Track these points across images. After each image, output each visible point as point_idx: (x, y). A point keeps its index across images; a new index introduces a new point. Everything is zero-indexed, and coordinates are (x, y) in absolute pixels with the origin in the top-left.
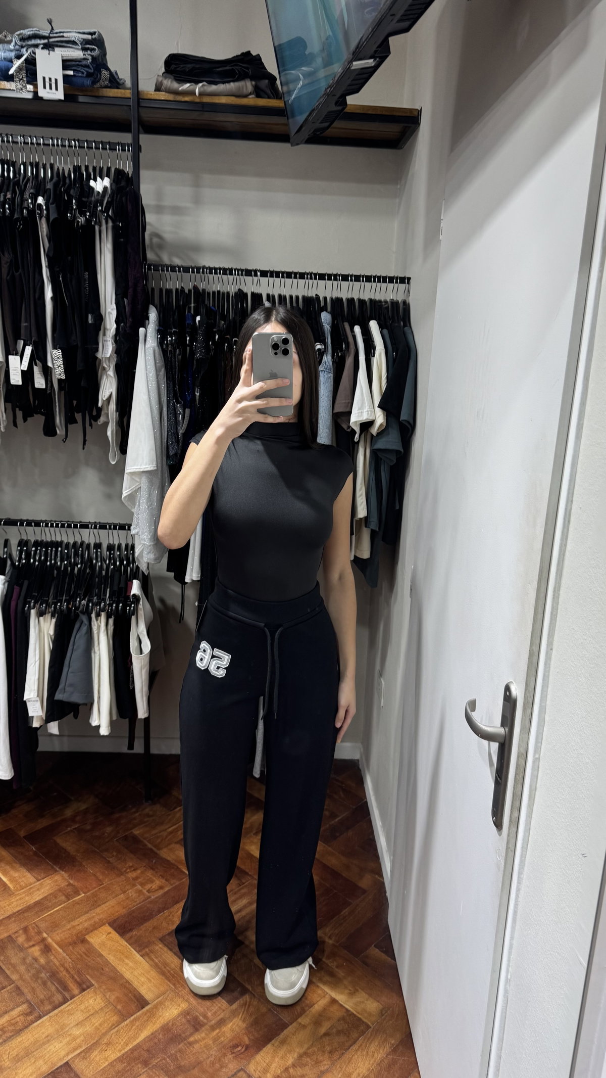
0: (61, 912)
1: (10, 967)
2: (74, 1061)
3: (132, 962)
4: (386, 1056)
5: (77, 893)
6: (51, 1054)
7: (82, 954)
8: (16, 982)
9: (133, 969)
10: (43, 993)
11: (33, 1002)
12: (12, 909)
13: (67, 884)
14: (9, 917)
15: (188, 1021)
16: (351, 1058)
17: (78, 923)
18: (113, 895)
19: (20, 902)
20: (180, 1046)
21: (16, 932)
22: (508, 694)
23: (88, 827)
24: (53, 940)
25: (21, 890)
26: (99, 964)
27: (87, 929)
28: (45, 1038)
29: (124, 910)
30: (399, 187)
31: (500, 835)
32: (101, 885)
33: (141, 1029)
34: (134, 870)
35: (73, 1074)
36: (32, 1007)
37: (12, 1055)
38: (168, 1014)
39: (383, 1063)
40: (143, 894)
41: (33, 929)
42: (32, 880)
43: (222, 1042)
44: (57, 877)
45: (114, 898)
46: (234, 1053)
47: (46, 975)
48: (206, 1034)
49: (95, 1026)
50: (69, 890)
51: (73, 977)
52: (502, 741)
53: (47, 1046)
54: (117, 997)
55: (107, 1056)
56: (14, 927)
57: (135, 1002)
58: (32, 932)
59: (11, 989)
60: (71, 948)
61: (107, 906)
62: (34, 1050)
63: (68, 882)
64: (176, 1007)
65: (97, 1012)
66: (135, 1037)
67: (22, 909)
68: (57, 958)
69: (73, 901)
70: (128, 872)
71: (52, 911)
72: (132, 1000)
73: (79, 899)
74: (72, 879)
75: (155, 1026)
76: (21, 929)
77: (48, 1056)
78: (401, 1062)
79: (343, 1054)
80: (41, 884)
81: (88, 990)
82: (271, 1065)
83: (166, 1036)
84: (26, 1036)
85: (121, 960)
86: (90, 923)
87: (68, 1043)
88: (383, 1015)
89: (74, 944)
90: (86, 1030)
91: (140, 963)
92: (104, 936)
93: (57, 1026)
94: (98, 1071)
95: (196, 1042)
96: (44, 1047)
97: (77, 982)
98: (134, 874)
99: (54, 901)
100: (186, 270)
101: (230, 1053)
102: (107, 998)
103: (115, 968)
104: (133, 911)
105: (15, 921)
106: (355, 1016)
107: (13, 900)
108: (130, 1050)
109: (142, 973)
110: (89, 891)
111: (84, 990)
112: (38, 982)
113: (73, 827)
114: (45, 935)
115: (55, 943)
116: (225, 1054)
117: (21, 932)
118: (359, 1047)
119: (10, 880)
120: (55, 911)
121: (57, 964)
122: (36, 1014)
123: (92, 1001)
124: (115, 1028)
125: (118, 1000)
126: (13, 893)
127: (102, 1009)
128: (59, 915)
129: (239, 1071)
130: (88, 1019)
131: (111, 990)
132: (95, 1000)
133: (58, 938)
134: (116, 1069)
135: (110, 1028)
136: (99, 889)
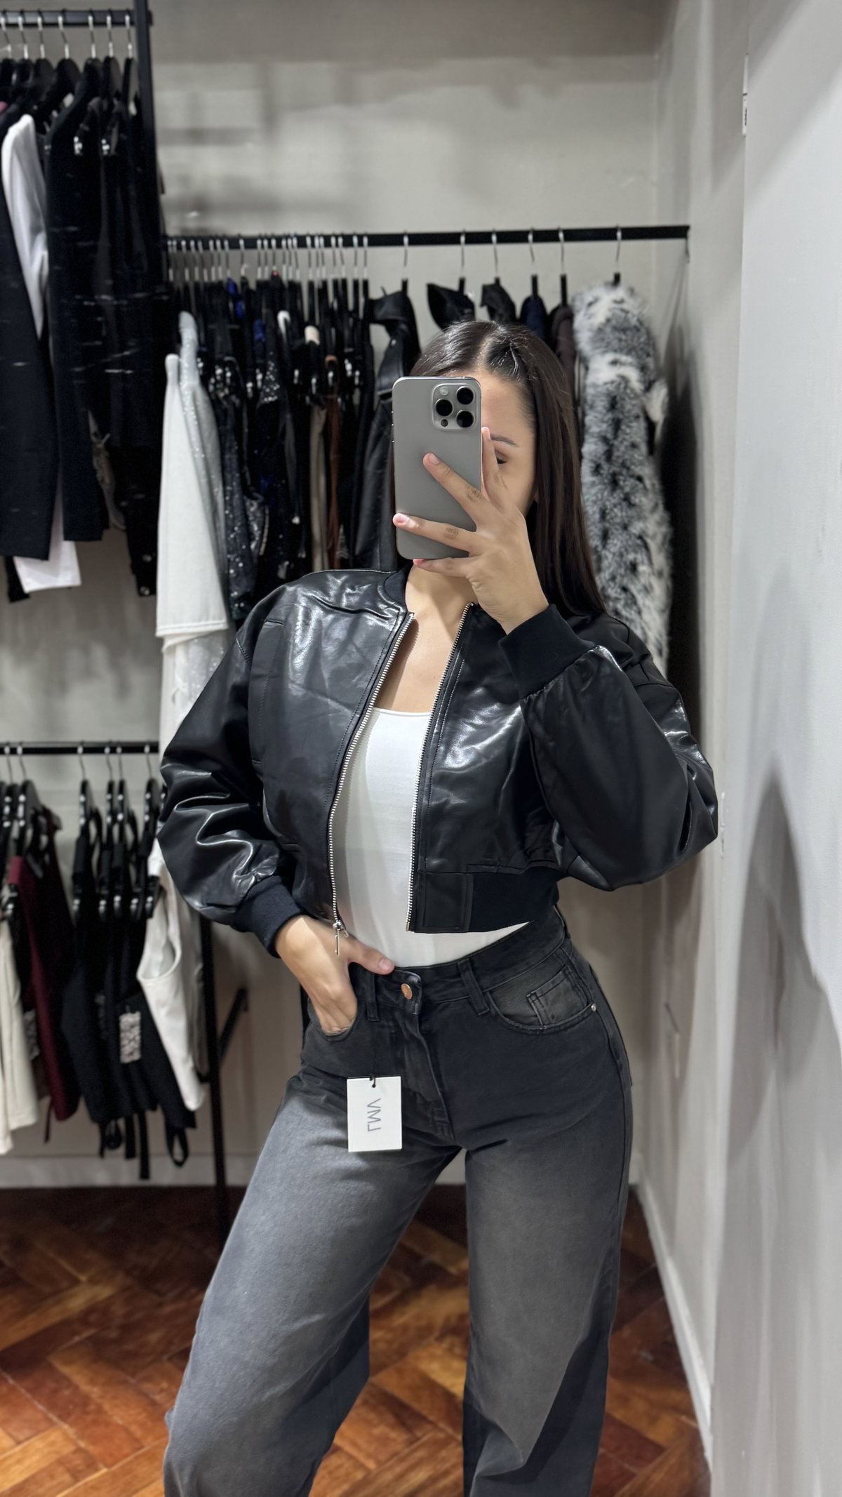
5: (92, 1466)
13: (72, 1448)
23: (113, 1334)
30: (656, 57)
32: (139, 1449)
42: (7, 1442)
44: (54, 1436)
50: (78, 1461)
63: (75, 1444)
69: (86, 1484)
73: (97, 1478)
74: (82, 1439)
80: (23, 1451)
100: (251, 243)
110: (116, 1462)
136: (137, 1458)
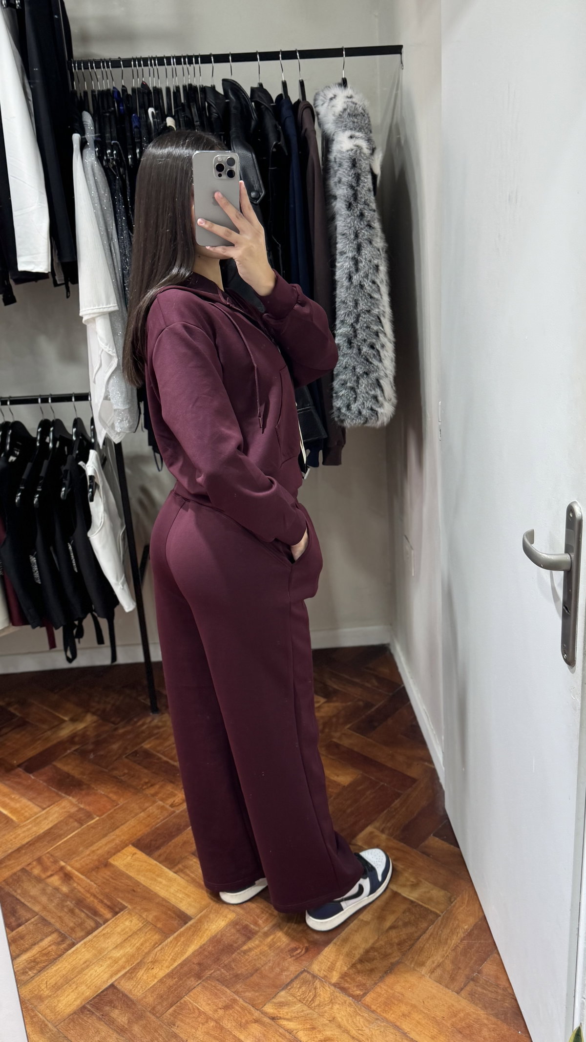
0: (75, 838)
1: (30, 900)
2: (119, 983)
3: (165, 880)
4: (461, 942)
5: (89, 816)
6: (93, 978)
7: (108, 878)
8: (40, 913)
9: (168, 887)
10: (72, 921)
11: (63, 931)
12: (20, 841)
13: (76, 809)
14: (19, 850)
15: (238, 931)
16: (423, 947)
17: (97, 848)
18: (133, 815)
19: (27, 833)
20: (234, 955)
21: (29, 864)
22: (571, 516)
23: (91, 747)
24: (72, 867)
25: (25, 821)
26: (128, 886)
27: (109, 852)
28: (84, 964)
29: (147, 828)
31: (573, 672)
32: (116, 806)
33: (187, 945)
34: (152, 785)
35: (121, 995)
36: (63, 935)
37: (50, 984)
38: (214, 926)
39: (458, 948)
40: (166, 809)
41: (48, 858)
42: (36, 809)
43: (279, 947)
44: (63, 804)
45: (133, 817)
46: (293, 956)
47: (71, 903)
48: (260, 941)
49: (136, 946)
50: (81, 815)
51: (101, 901)
52: (568, 568)
53: (87, 970)
54: (155, 917)
55: (154, 973)
56: (25, 860)
57: (175, 918)
58: (48, 862)
59: (35, 921)
60: (94, 873)
61: (127, 827)
62: (72, 977)
63: (77, 806)
64: (223, 918)
65: (135, 933)
66: (183, 952)
67: (31, 840)
68: (80, 886)
69: (88, 826)
70: (145, 789)
71: (65, 839)
72: (173, 917)
73: (94, 823)
74: (81, 804)
75: (202, 940)
76: (35, 860)
77: (90, 980)
78: (477, 945)
79: (413, 945)
80: (47, 813)
81: (122, 913)
82: (336, 963)
83: (216, 948)
84: (61, 964)
85: (152, 879)
86: (110, 846)
87: (110, 966)
88: (452, 903)
89: (97, 868)
90: (126, 952)
91: (175, 880)
92: (129, 858)
93: (93, 951)
94: (147, 989)
95: (250, 950)
96: (84, 973)
97: (108, 907)
98: (152, 791)
99: (66, 829)
100: (126, 63)
101: (289, 957)
102: (144, 919)
103: (147, 887)
104: (157, 829)
105: (25, 853)
106: (422, 906)
107: (19, 832)
108: (179, 965)
109: (178, 889)
110: (103, 814)
111: (117, 913)
112: (64, 910)
113: (73, 749)
114: (62, 863)
115: (76, 870)
116: (284, 958)
117: (35, 863)
118: (430, 936)
119: (11, 812)
120: (70, 838)
121: (82, 890)
122: (68, 942)
123: (127, 923)
124: (157, 947)
125: (157, 919)
126: (18, 826)
127: (140, 930)
128: (74, 842)
129: (302, 973)
130: (127, 941)
131: (146, 910)
132: (131, 921)
133: (78, 865)
134: (167, 985)
135: (153, 947)
136: (115, 810)
